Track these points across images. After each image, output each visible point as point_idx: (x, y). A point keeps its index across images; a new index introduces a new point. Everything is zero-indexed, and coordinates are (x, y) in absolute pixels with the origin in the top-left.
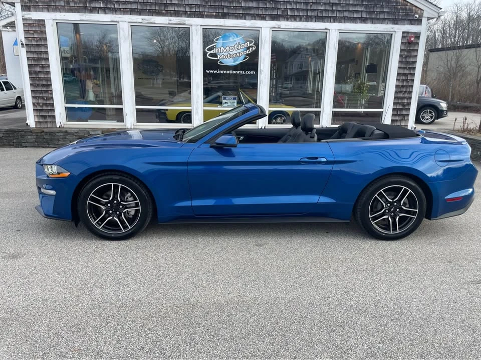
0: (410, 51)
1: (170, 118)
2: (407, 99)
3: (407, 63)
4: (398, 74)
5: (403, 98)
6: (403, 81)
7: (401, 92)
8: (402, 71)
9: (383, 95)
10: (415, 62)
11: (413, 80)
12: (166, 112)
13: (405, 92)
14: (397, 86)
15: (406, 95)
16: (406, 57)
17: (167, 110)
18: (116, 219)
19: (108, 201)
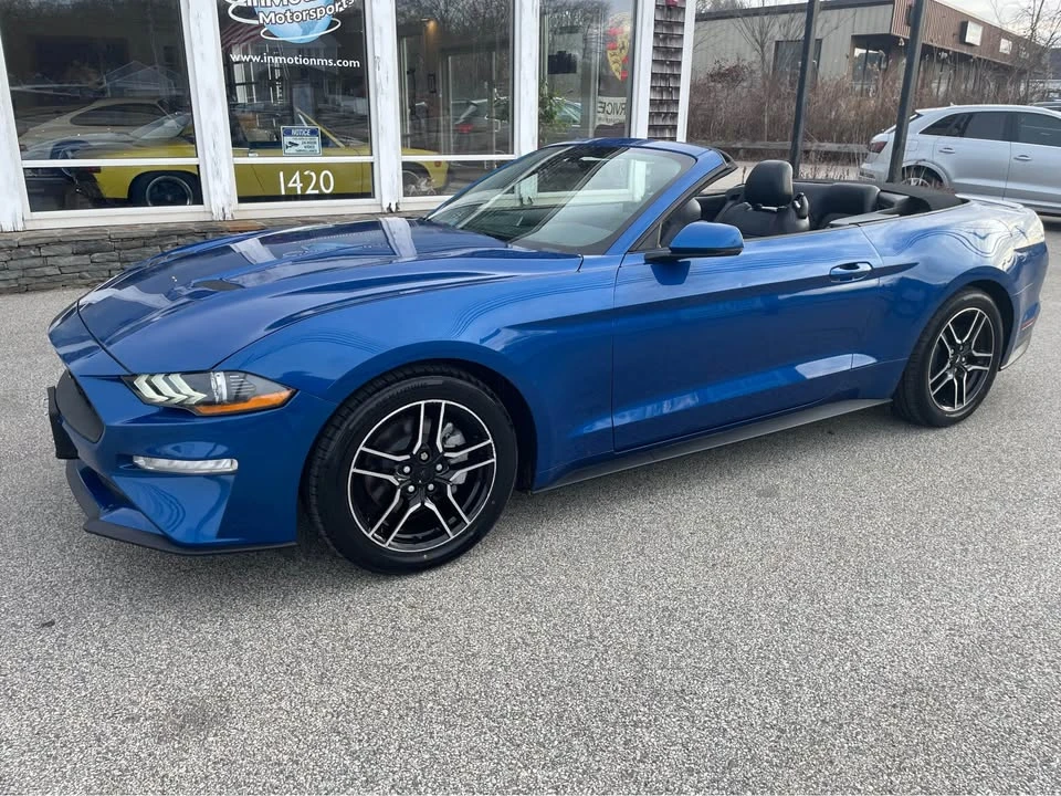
0: (670, 25)
1: (108, 193)
2: (670, 130)
3: (667, 51)
4: (654, 76)
5: (663, 128)
6: (662, 90)
7: (659, 114)
8: (658, 70)
9: (623, 117)
10: (679, 51)
11: (678, 89)
12: (96, 175)
13: (667, 114)
14: (652, 102)
15: (669, 123)
16: (664, 39)
17: (98, 169)
18: (432, 507)
19: (408, 457)
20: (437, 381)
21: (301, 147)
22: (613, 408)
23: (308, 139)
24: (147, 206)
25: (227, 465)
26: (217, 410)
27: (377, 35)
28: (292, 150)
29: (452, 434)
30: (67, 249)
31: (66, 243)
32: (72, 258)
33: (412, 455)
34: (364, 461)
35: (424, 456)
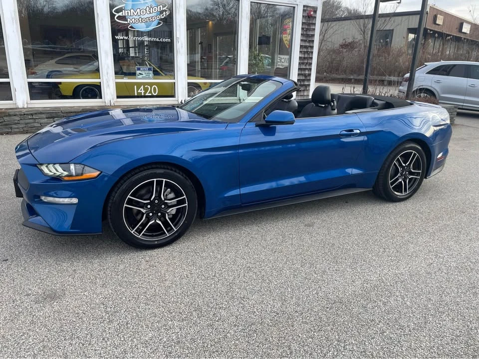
0: (309, 24)
1: (64, 93)
2: (308, 70)
3: (308, 36)
4: (301, 46)
5: (305, 69)
6: (305, 53)
7: (303, 63)
8: (304, 44)
9: (286, 64)
10: (313, 36)
11: (312, 52)
12: (59, 85)
13: (307, 63)
14: (300, 58)
15: (308, 67)
16: (306, 30)
17: (60, 83)
18: (160, 222)
19: (149, 201)
20: (161, 171)
21: (144, 75)
22: (240, 185)
23: (147, 72)
24: (80, 99)
25: (75, 201)
26: (71, 178)
27: (178, 28)
28: (141, 76)
29: (170, 193)
30: (44, 116)
31: (43, 113)
32: (46, 120)
33: (150, 201)
34: (130, 202)
35: (156, 201)
